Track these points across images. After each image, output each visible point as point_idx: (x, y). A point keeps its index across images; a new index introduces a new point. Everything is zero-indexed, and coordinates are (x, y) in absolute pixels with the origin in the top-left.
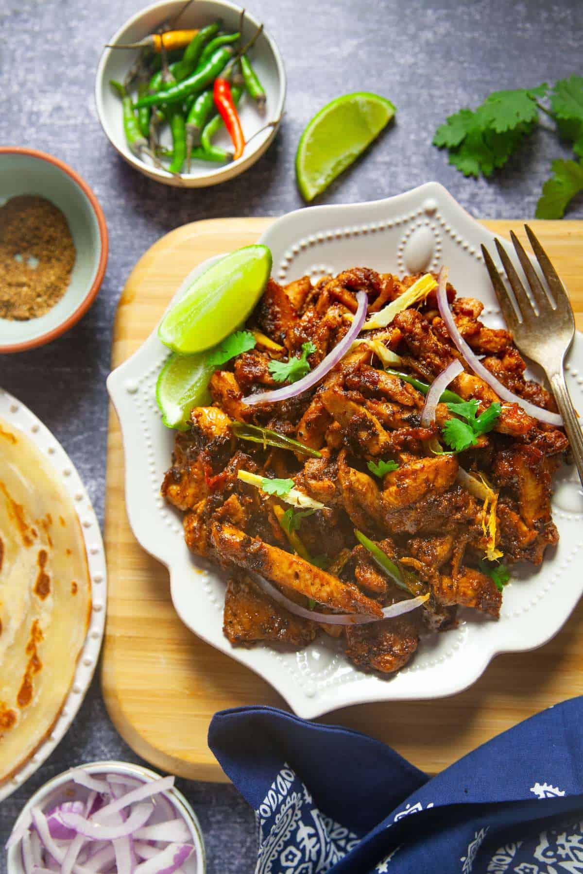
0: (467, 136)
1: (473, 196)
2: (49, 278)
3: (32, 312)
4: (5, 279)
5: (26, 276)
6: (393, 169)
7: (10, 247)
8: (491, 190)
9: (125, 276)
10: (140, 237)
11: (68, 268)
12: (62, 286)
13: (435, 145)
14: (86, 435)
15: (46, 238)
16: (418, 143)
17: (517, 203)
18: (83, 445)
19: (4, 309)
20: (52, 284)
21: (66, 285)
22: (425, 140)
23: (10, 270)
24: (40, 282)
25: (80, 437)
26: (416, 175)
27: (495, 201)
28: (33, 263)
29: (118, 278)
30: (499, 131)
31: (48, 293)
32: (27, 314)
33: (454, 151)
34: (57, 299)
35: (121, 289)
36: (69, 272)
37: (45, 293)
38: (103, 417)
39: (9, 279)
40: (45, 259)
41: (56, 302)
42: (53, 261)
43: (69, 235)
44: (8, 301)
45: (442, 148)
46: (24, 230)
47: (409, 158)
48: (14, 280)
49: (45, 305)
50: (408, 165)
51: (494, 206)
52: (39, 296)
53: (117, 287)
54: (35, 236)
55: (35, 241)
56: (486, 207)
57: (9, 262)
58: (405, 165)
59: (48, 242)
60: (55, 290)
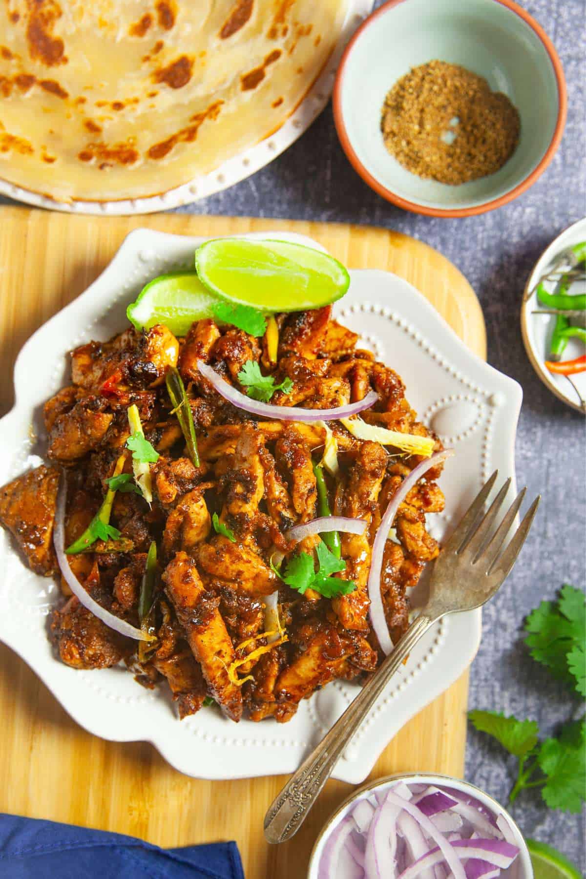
0: (570, 621)
1: (504, 627)
2: (428, 154)
3: (391, 136)
4: (428, 105)
5: (432, 129)
6: (538, 540)
7: (466, 111)
8: (508, 646)
9: (431, 241)
10: (474, 258)
11: (439, 176)
12: (419, 169)
13: (563, 587)
14: (256, 194)
15: (473, 151)
16: (566, 568)
17: (493, 674)
18: (245, 192)
19: (394, 104)
20: (421, 158)
21: (420, 174)
22: (570, 577)
23: (440, 111)
24: (425, 144)
25: (253, 188)
26: (530, 565)
27: (496, 650)
28: (448, 138)
29: (430, 233)
30: (569, 655)
31: (411, 154)
32: (387, 129)
33: (554, 607)
34: (404, 164)
35: (417, 236)
36: (435, 178)
37: (411, 151)
38: (275, 213)
39: (429, 109)
40: (452, 151)
41: (401, 163)
42: (449, 160)
43: (474, 177)
44: (402, 108)
45: (559, 595)
46: (483, 127)
47: (549, 558)
48: (427, 116)
49: (398, 149)
50: (542, 557)
51: (491, 648)
52: (409, 143)
53: (419, 231)
54: (476, 140)
55: (472, 139)
56: (491, 640)
57: (450, 110)
58: (542, 553)
59: (469, 154)
60: (415, 160)
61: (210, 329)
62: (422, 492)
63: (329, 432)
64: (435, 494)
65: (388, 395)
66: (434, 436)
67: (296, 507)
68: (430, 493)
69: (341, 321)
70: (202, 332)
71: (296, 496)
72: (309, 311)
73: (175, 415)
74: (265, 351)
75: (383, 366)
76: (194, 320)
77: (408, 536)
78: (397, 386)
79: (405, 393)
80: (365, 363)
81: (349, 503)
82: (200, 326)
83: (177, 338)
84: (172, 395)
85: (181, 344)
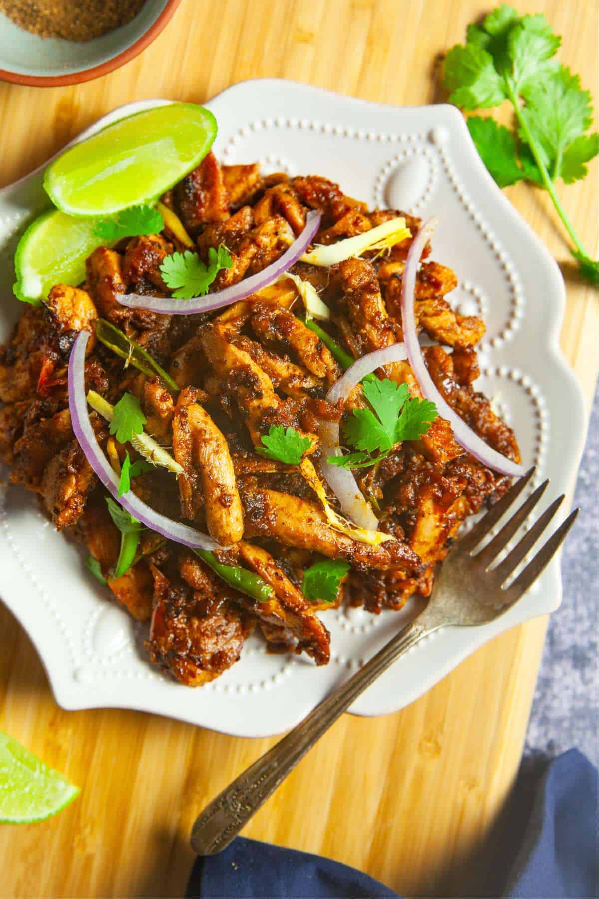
61: (107, 256)
62: (425, 278)
63: (297, 279)
64: (439, 272)
65: (326, 204)
66: (398, 213)
67: (317, 373)
68: (434, 274)
69: (229, 162)
70: (101, 264)
71: (308, 361)
72: (192, 172)
73: (131, 366)
74: (175, 242)
75: (302, 178)
76: (85, 259)
77: (442, 331)
78: (329, 187)
79: (341, 189)
80: (283, 188)
81: (364, 336)
82: (95, 260)
83: (80, 287)
84: (116, 348)
85: (87, 291)
